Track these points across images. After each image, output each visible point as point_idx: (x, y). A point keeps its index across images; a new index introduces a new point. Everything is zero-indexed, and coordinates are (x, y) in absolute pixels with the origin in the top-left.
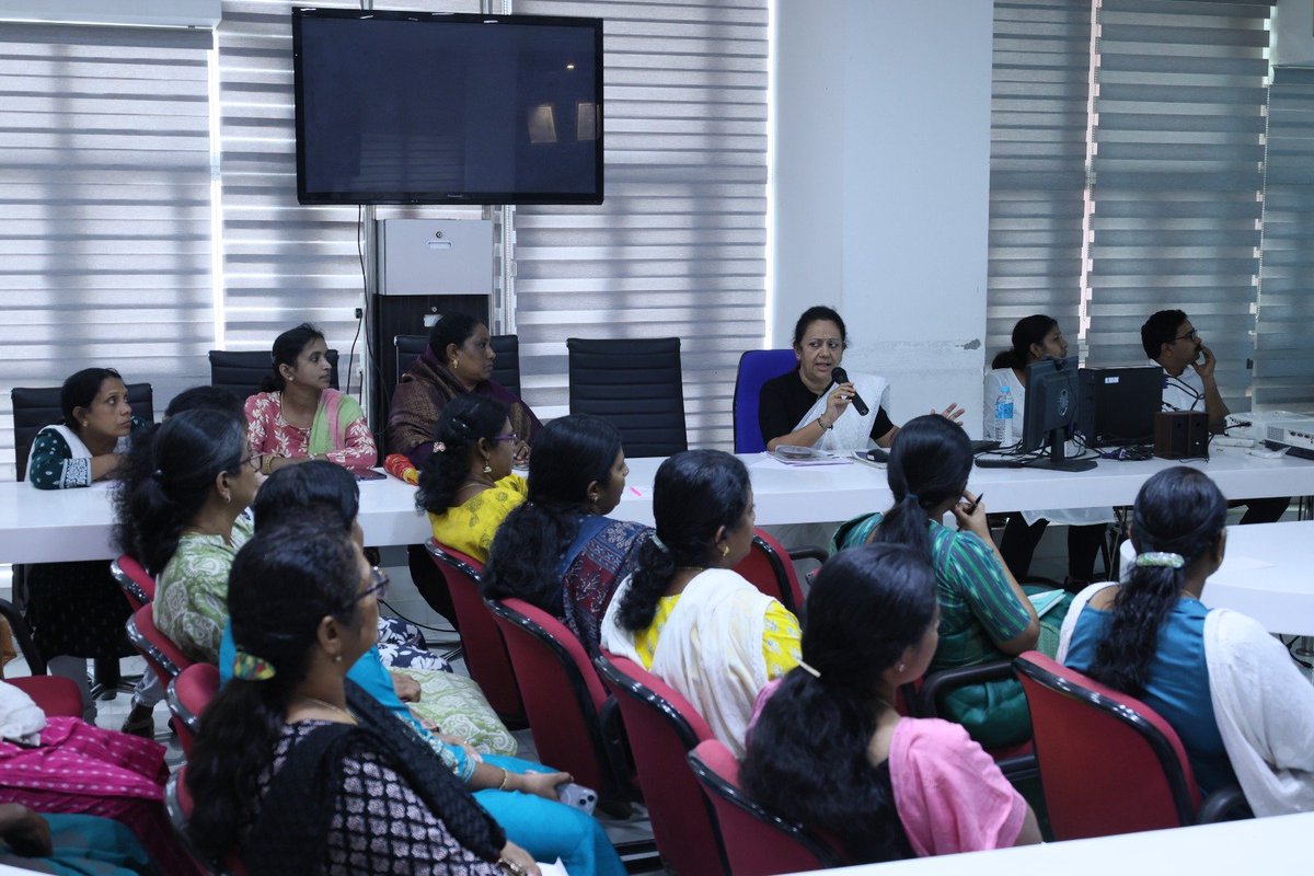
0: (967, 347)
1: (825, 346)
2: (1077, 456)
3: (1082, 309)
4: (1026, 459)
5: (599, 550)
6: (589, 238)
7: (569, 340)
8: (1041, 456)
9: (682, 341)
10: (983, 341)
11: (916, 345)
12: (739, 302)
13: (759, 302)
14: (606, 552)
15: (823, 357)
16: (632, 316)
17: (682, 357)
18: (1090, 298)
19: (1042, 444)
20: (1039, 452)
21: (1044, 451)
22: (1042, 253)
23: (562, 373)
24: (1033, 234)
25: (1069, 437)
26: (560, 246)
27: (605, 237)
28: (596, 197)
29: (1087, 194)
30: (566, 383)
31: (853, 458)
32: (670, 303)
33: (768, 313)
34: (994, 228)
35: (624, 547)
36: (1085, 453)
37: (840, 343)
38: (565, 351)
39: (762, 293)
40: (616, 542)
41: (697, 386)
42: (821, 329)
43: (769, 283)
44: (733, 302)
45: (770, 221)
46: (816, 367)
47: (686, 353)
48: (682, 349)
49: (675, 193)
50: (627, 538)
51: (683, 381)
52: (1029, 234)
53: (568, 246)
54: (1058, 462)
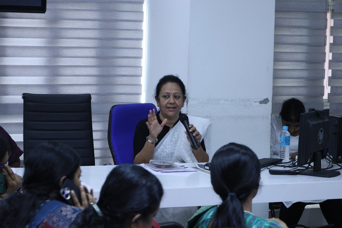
0: (261, 102)
1: (172, 97)
2: (328, 168)
3: (326, 82)
4: (299, 170)
5: (55, 219)
6: (37, 33)
7: (24, 94)
8: (307, 168)
9: (92, 96)
10: (270, 99)
11: (231, 101)
12: (126, 74)
13: (138, 74)
14: (60, 220)
15: (171, 104)
16: (62, 81)
17: (92, 106)
18: (330, 75)
19: (309, 161)
20: (307, 165)
21: (309, 165)
22: (303, 49)
23: (19, 114)
24: (298, 37)
25: (324, 157)
26: (19, 37)
27: (47, 33)
28: (42, 9)
29: (329, 15)
30: (21, 121)
31: (196, 168)
32: (85, 73)
33: (143, 81)
34: (277, 34)
35: (71, 218)
36: (332, 166)
37: (181, 96)
38: (22, 101)
39: (140, 69)
40: (66, 215)
41: (100, 123)
42: (170, 88)
43: (144, 62)
44: (123, 73)
45: (145, 26)
46: (167, 110)
47: (94, 103)
48: (93, 100)
49: (89, 8)
50: (74, 213)
51: (93, 120)
52: (296, 38)
53: (23, 37)
54: (318, 172)
